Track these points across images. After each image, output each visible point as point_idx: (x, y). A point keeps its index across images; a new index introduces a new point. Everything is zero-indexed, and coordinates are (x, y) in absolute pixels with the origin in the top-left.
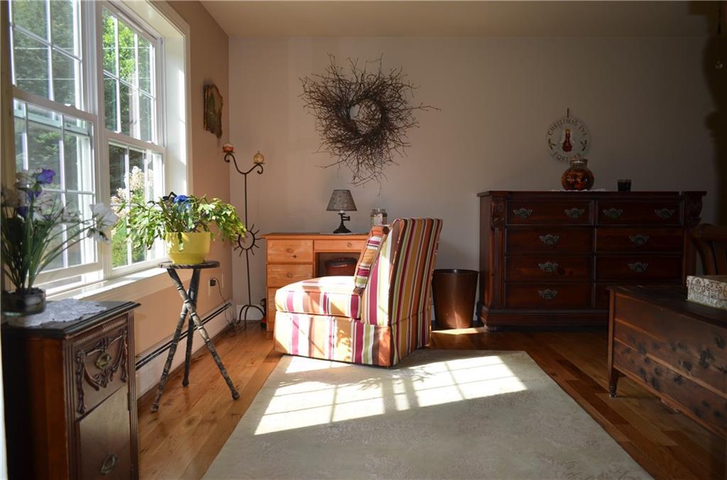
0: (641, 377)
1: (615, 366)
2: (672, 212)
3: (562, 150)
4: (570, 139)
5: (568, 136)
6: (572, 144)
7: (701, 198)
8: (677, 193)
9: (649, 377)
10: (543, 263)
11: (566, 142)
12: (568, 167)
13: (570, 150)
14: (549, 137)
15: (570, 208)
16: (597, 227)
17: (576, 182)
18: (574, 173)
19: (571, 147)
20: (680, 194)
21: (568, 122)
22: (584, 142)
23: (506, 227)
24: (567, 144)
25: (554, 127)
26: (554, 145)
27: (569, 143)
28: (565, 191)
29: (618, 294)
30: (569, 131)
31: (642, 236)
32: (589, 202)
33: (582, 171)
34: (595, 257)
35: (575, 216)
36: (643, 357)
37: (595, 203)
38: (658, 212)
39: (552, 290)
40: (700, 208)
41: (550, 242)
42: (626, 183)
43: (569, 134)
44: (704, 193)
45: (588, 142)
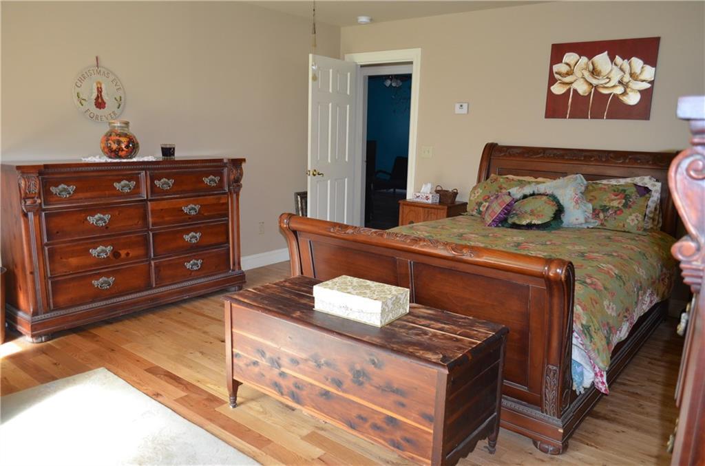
0: (275, 390)
1: (235, 378)
2: (217, 179)
3: (95, 107)
4: (103, 94)
5: (100, 91)
6: (105, 101)
7: (241, 165)
8: (221, 160)
9: (285, 391)
10: (95, 248)
11: (98, 97)
12: (107, 129)
13: (104, 107)
14: (78, 90)
15: (119, 181)
16: (150, 200)
17: (120, 149)
18: (118, 138)
19: (105, 103)
20: (225, 161)
21: (99, 73)
22: (118, 98)
23: (44, 210)
24: (100, 100)
25: (82, 78)
26: (85, 100)
27: (102, 99)
28: (110, 160)
29: (234, 305)
30: (101, 84)
31: (193, 206)
32: (139, 173)
33: (125, 135)
34: (151, 234)
35: (127, 190)
36: (276, 371)
37: (146, 173)
38: (206, 180)
39: (108, 278)
40: (241, 174)
41: (101, 224)
42: (170, 149)
43: (101, 88)
44: (244, 160)
45: (123, 99)
